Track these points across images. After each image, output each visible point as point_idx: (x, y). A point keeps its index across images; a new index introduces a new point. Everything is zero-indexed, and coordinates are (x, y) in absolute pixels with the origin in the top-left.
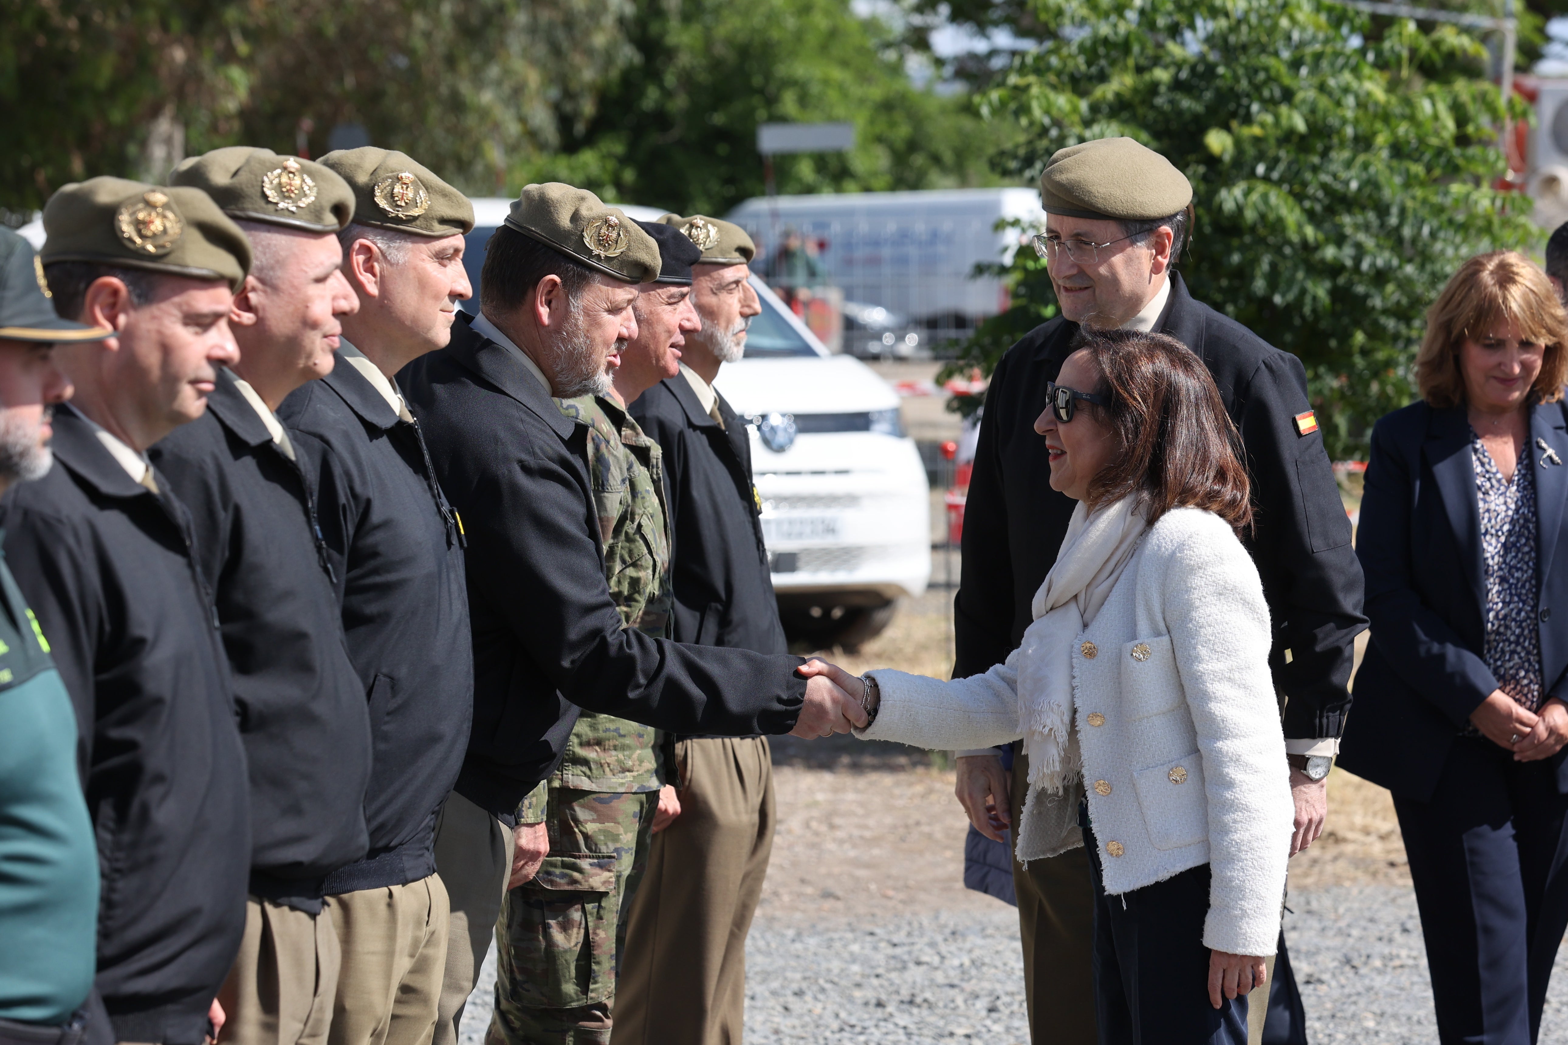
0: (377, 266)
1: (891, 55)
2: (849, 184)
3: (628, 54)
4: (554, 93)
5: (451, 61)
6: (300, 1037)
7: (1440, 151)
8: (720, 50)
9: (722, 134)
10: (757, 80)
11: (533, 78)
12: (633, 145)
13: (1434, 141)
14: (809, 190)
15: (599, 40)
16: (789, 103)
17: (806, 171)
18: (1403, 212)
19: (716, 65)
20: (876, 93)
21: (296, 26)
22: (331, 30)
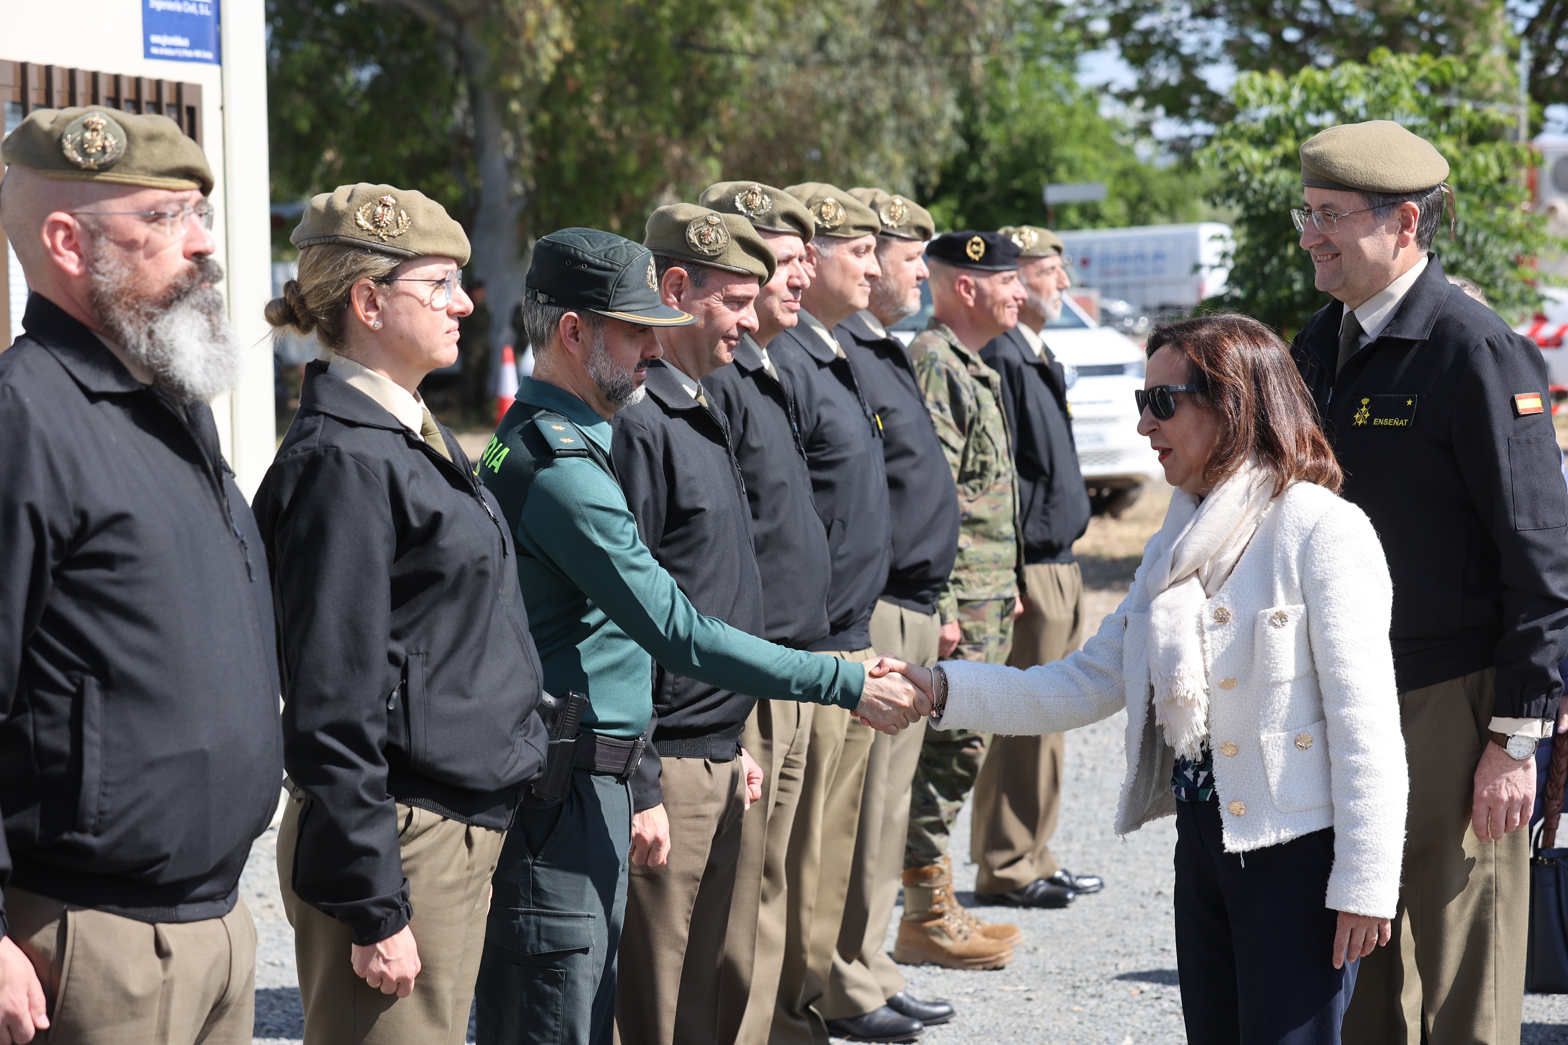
0: (815, 260)
1: (1127, 141)
2: (1101, 224)
3: (959, 144)
4: (912, 171)
5: (847, 151)
6: (788, 754)
7: (1489, 188)
8: (1017, 141)
9: (1020, 194)
10: (1041, 159)
11: (899, 160)
12: (963, 201)
13: (1484, 181)
14: (1075, 228)
15: (940, 136)
16: (1061, 172)
17: (1073, 216)
18: (1466, 227)
19: (1014, 150)
20: (1117, 165)
21: (747, 132)
22: (771, 133)
